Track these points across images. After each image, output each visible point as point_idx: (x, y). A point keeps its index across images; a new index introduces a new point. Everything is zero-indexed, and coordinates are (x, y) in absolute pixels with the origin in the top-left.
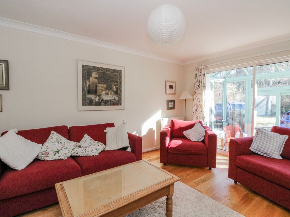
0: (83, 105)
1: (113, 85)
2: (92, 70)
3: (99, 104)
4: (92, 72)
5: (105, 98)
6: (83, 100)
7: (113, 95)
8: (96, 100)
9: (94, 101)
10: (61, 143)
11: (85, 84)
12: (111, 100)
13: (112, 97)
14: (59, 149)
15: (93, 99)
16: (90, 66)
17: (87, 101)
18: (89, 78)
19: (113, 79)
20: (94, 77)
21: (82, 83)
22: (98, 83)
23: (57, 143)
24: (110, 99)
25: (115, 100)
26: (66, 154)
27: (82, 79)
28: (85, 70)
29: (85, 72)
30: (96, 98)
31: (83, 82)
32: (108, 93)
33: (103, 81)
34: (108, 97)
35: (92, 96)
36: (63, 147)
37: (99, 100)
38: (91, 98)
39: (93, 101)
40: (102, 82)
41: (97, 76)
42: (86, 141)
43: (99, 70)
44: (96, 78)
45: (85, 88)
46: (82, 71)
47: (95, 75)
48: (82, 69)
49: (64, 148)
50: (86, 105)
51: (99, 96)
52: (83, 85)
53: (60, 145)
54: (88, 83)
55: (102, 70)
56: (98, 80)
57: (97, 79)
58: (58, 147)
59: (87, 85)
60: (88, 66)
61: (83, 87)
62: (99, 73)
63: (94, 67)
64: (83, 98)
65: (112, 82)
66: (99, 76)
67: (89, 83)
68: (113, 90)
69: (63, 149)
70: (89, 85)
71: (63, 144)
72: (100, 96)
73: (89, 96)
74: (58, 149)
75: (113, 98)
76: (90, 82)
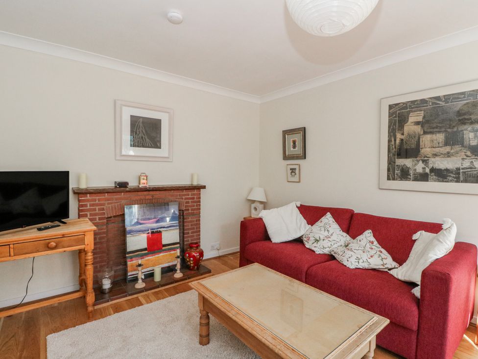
0: (389, 179)
1: (465, 132)
2: (408, 110)
3: (423, 177)
4: (409, 113)
5: (442, 164)
6: (389, 170)
7: (465, 157)
8: (415, 170)
9: (411, 172)
10: (328, 230)
11: (393, 140)
12: (458, 169)
13: (461, 161)
14: (322, 237)
15: (409, 168)
16: (404, 103)
17: (396, 172)
18: (401, 127)
19: (466, 117)
20: (412, 123)
21: (387, 139)
22: (422, 133)
23: (323, 229)
24: (457, 166)
25: (471, 168)
26: (324, 248)
27: (389, 130)
28: (395, 113)
29: (395, 117)
30: (416, 165)
31: (390, 136)
32: (448, 153)
33: (437, 127)
34: (448, 163)
35: (408, 162)
36: (328, 237)
37: (424, 168)
38: (404, 165)
39: (408, 171)
40: (432, 130)
41: (420, 119)
42: (362, 240)
43: (425, 105)
44: (417, 123)
45: (394, 147)
46: (389, 117)
47: (415, 117)
48: (389, 112)
49: (329, 239)
50: (394, 179)
51: (423, 161)
52: (389, 141)
53: (326, 233)
54: (399, 136)
55: (433, 103)
56: (422, 127)
57: (420, 126)
58: (322, 234)
59: (398, 141)
60: (400, 103)
61: (389, 146)
62: (424, 111)
63: (413, 102)
64: (388, 166)
65: (465, 124)
66: (424, 117)
67: (402, 137)
68: (466, 143)
69: (326, 241)
70: (402, 140)
71: (330, 233)
72: (425, 162)
73: (400, 162)
74: (320, 238)
75: (467, 164)
76: (403, 134)
